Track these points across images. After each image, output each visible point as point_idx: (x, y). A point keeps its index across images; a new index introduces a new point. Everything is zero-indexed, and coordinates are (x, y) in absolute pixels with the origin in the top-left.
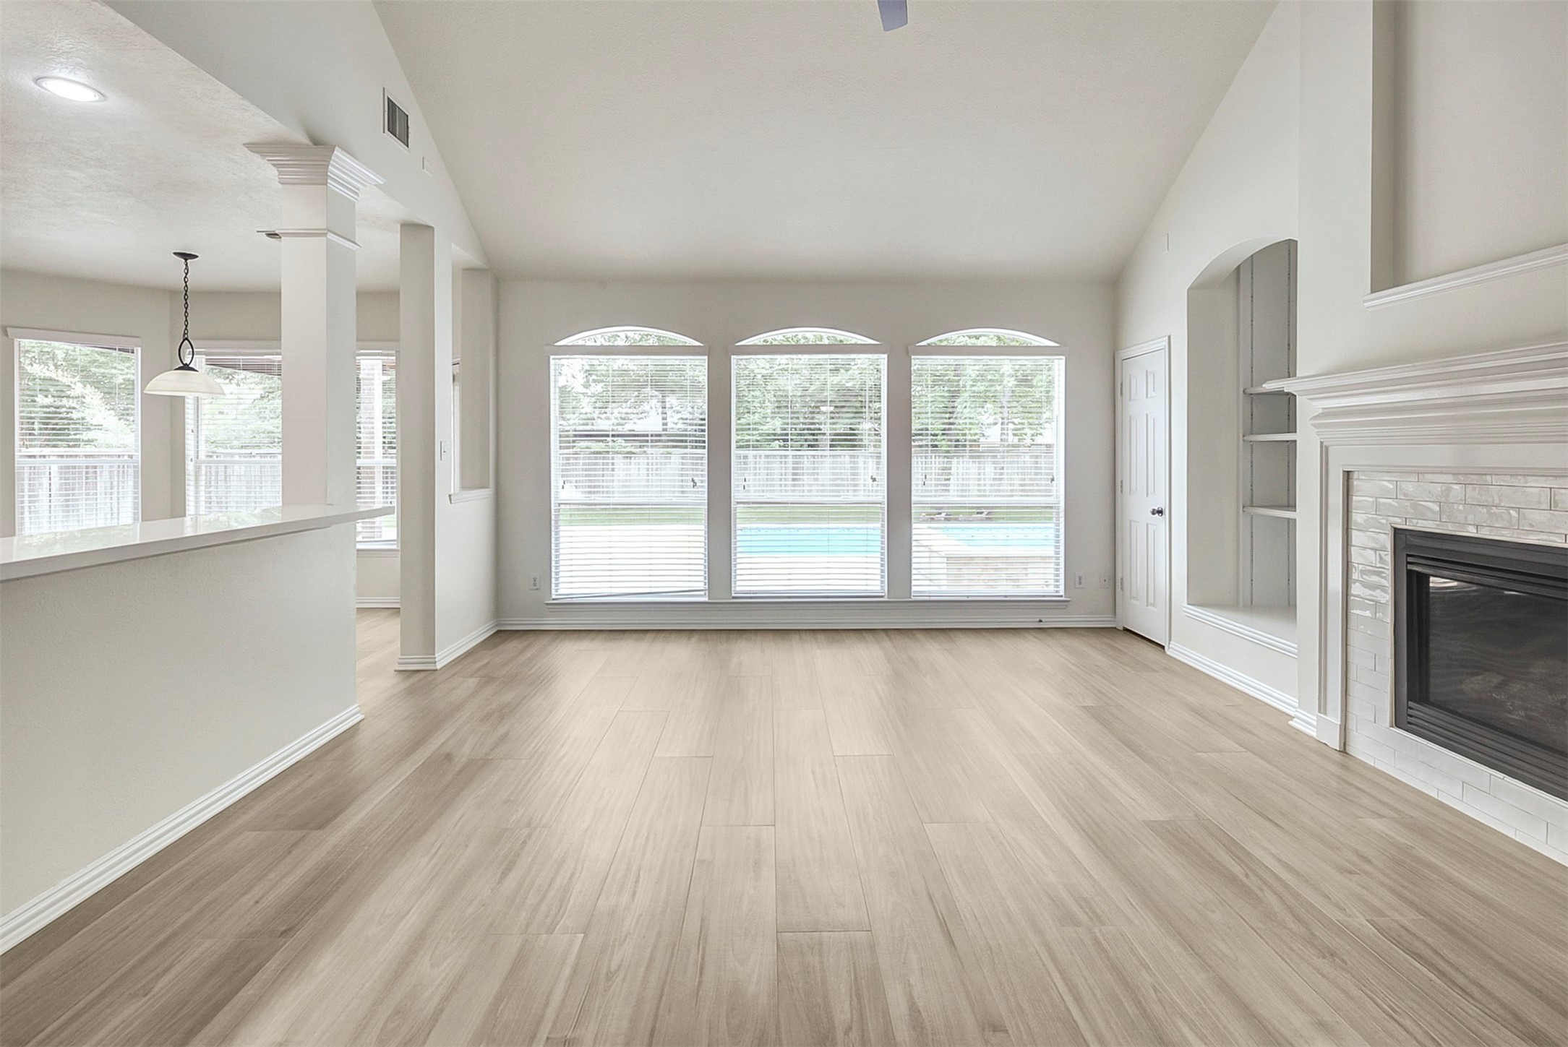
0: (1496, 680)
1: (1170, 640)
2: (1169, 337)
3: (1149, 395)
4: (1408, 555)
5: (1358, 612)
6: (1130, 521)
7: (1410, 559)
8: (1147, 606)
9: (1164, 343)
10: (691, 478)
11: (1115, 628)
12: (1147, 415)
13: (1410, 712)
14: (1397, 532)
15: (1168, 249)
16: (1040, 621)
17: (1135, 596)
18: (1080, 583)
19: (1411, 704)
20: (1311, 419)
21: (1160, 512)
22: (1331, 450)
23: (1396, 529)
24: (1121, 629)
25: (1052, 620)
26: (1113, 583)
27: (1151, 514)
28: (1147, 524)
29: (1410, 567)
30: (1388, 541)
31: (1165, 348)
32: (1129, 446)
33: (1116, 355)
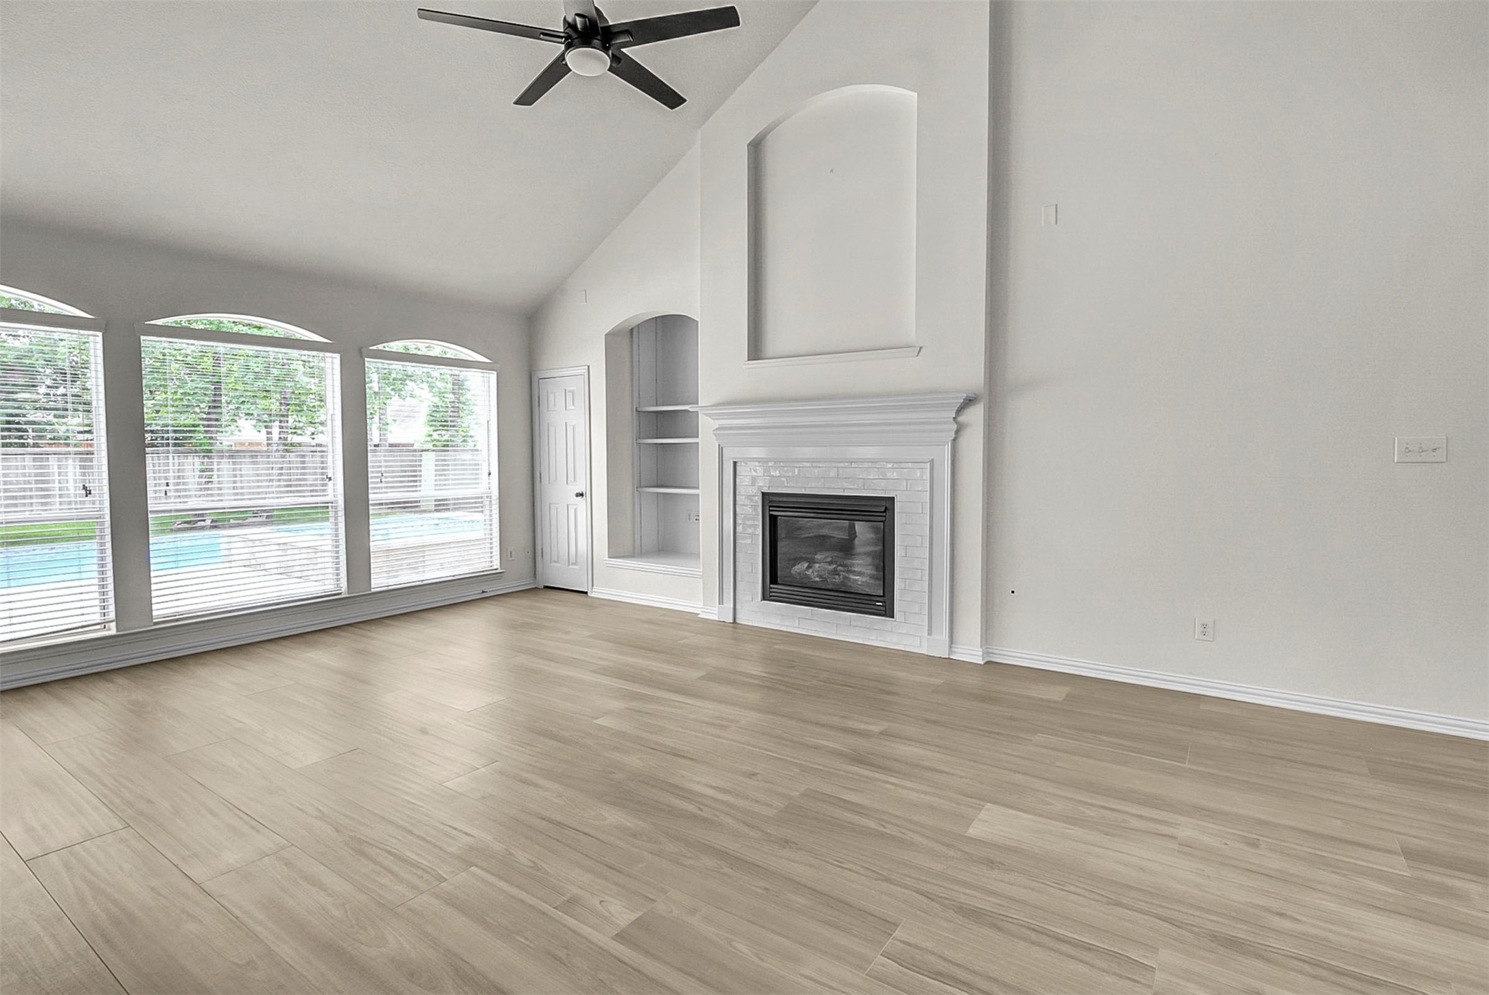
0: (806, 565)
1: (593, 586)
2: (589, 367)
3: (568, 408)
4: (770, 506)
5: (741, 541)
6: (550, 504)
7: (771, 509)
8: (569, 565)
9: (584, 371)
10: (81, 485)
11: (536, 588)
12: (566, 423)
13: (771, 590)
14: (764, 494)
15: (586, 302)
16: (483, 592)
17: (556, 559)
18: (511, 557)
19: (772, 586)
20: (714, 431)
21: (582, 495)
22: (724, 449)
23: (763, 493)
24: (542, 587)
25: (492, 589)
26: (534, 553)
27: (575, 497)
28: (568, 505)
29: (771, 513)
30: (758, 500)
31: (584, 375)
32: (547, 447)
33: (533, 375)
